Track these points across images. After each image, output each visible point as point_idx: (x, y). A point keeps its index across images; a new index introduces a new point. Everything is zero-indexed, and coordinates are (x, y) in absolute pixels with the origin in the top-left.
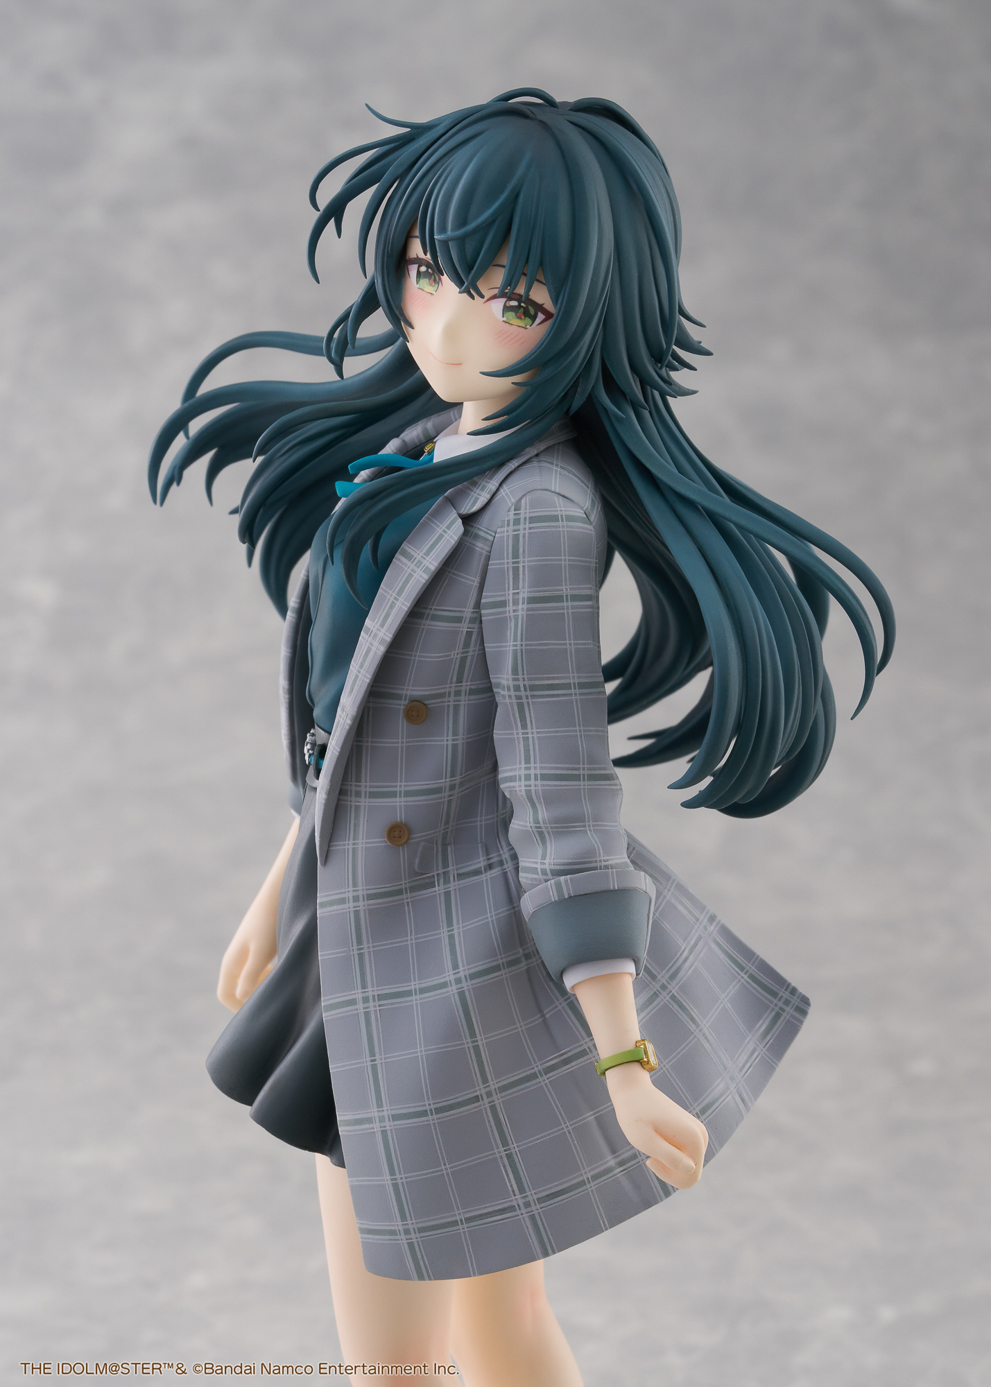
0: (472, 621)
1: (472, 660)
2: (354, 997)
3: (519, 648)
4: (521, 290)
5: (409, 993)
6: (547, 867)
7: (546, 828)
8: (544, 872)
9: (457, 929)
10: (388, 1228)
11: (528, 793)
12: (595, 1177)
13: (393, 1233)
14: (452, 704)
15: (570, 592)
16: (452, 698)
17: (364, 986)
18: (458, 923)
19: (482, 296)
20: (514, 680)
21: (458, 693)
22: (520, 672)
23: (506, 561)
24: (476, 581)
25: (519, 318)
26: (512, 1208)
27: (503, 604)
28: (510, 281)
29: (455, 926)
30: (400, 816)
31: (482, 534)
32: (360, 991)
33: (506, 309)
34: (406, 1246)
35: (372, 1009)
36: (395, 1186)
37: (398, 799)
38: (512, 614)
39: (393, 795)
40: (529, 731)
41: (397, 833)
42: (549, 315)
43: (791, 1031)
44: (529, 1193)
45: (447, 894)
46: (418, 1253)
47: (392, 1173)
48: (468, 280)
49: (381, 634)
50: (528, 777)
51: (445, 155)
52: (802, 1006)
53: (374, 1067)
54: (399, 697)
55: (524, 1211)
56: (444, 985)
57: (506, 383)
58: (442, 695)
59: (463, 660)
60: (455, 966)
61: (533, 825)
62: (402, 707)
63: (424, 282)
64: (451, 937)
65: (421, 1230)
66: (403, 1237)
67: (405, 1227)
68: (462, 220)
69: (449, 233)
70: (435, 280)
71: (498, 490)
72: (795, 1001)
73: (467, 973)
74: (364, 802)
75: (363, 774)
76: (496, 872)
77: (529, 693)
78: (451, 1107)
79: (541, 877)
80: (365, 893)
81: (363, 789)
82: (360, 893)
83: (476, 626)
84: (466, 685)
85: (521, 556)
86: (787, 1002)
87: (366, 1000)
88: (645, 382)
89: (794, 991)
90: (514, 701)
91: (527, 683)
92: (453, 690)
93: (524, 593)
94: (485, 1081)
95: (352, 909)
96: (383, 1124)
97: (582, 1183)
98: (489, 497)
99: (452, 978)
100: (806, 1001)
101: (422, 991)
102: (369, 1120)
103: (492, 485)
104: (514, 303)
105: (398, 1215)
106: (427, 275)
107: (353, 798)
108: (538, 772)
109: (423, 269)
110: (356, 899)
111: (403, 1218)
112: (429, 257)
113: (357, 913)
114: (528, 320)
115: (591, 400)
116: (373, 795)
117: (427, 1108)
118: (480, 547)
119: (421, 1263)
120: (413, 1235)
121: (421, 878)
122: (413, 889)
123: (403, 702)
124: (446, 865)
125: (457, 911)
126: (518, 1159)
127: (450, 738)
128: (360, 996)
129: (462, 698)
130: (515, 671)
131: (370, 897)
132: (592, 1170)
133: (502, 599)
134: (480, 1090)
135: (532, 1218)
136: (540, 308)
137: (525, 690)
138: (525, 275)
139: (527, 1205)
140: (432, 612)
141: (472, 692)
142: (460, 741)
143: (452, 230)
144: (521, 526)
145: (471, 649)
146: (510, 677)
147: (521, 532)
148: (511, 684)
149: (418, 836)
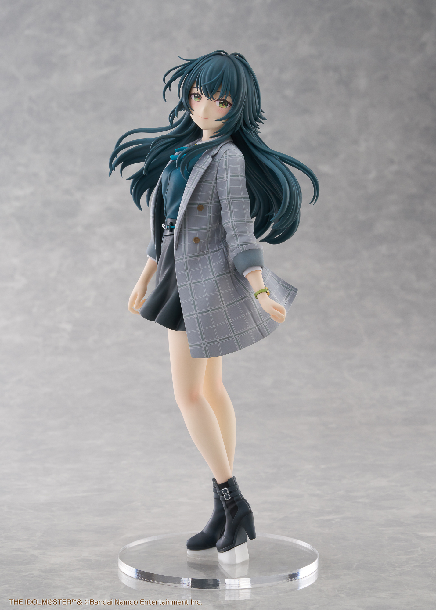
0: (215, 183)
1: (215, 193)
2: (186, 283)
3: (228, 188)
4: (224, 98)
5: (201, 281)
6: (239, 244)
7: (238, 234)
8: (238, 245)
9: (213, 265)
10: (198, 344)
11: (232, 226)
12: (252, 329)
13: (200, 345)
14: (209, 206)
15: (240, 174)
16: (209, 204)
19: (214, 100)
20: (228, 196)
21: (211, 203)
22: (229, 194)
23: (223, 166)
24: (216, 172)
25: (223, 106)
26: (231, 337)
27: (223, 178)
28: (222, 96)
29: (212, 264)
30: (197, 236)
31: (216, 160)
32: (188, 281)
33: (220, 103)
34: (203, 348)
35: (192, 286)
36: (201, 332)
38: (226, 180)
39: (195, 230)
40: (232, 210)
41: (196, 240)
42: (231, 105)
43: (293, 296)
44: (235, 333)
45: (209, 257)
46: (207, 350)
47: (200, 328)
48: (210, 97)
49: (192, 186)
50: (232, 222)
51: (202, 65)
52: (296, 291)
53: (194, 301)
54: (196, 204)
55: (234, 337)
56: (211, 279)
57: (220, 123)
58: (207, 203)
59: (212, 194)
60: (213, 274)
61: (234, 234)
62: (197, 207)
63: (197, 99)
64: (211, 267)
65: (208, 343)
66: (203, 345)
67: (203, 343)
68: (210, 79)
69: (206, 83)
70: (200, 98)
71: (219, 150)
72: (294, 290)
73: (216, 275)
74: (187, 233)
75: (186, 225)
76: (221, 250)
77: (231, 200)
78: (215, 310)
79: (237, 246)
81: (186, 229)
82: (187, 256)
83: (216, 184)
84: (213, 200)
85: (228, 165)
86: (291, 290)
87: (190, 284)
89: (293, 287)
90: (228, 202)
91: (231, 197)
92: (210, 202)
93: (229, 174)
94: (223, 303)
95: (185, 261)
96: (197, 315)
97: (248, 330)
98: (218, 151)
99: (213, 277)
100: (296, 289)
101: (205, 281)
102: (193, 315)
103: (218, 148)
104: (222, 102)
105: (201, 339)
106: (197, 97)
107: (184, 232)
109: (196, 95)
110: (186, 258)
111: (203, 340)
112: (199, 92)
113: (186, 262)
114: (226, 106)
116: (189, 231)
117: (209, 310)
118: (216, 164)
119: (207, 353)
120: (205, 345)
121: (202, 251)
122: (200, 255)
123: (197, 205)
124: (208, 249)
125: (212, 260)
126: (232, 324)
127: (209, 215)
128: (188, 283)
129: (212, 204)
130: (228, 194)
131: (190, 257)
132: (250, 327)
133: (223, 176)
134: (222, 305)
135: (236, 339)
136: (228, 103)
137: (231, 199)
138: (225, 94)
139: (235, 336)
140: (204, 181)
141: (215, 202)
142: (212, 216)
143: (207, 82)
144: (227, 158)
145: (215, 190)
146: (226, 196)
147: (227, 159)
148: (227, 198)
149: (201, 241)
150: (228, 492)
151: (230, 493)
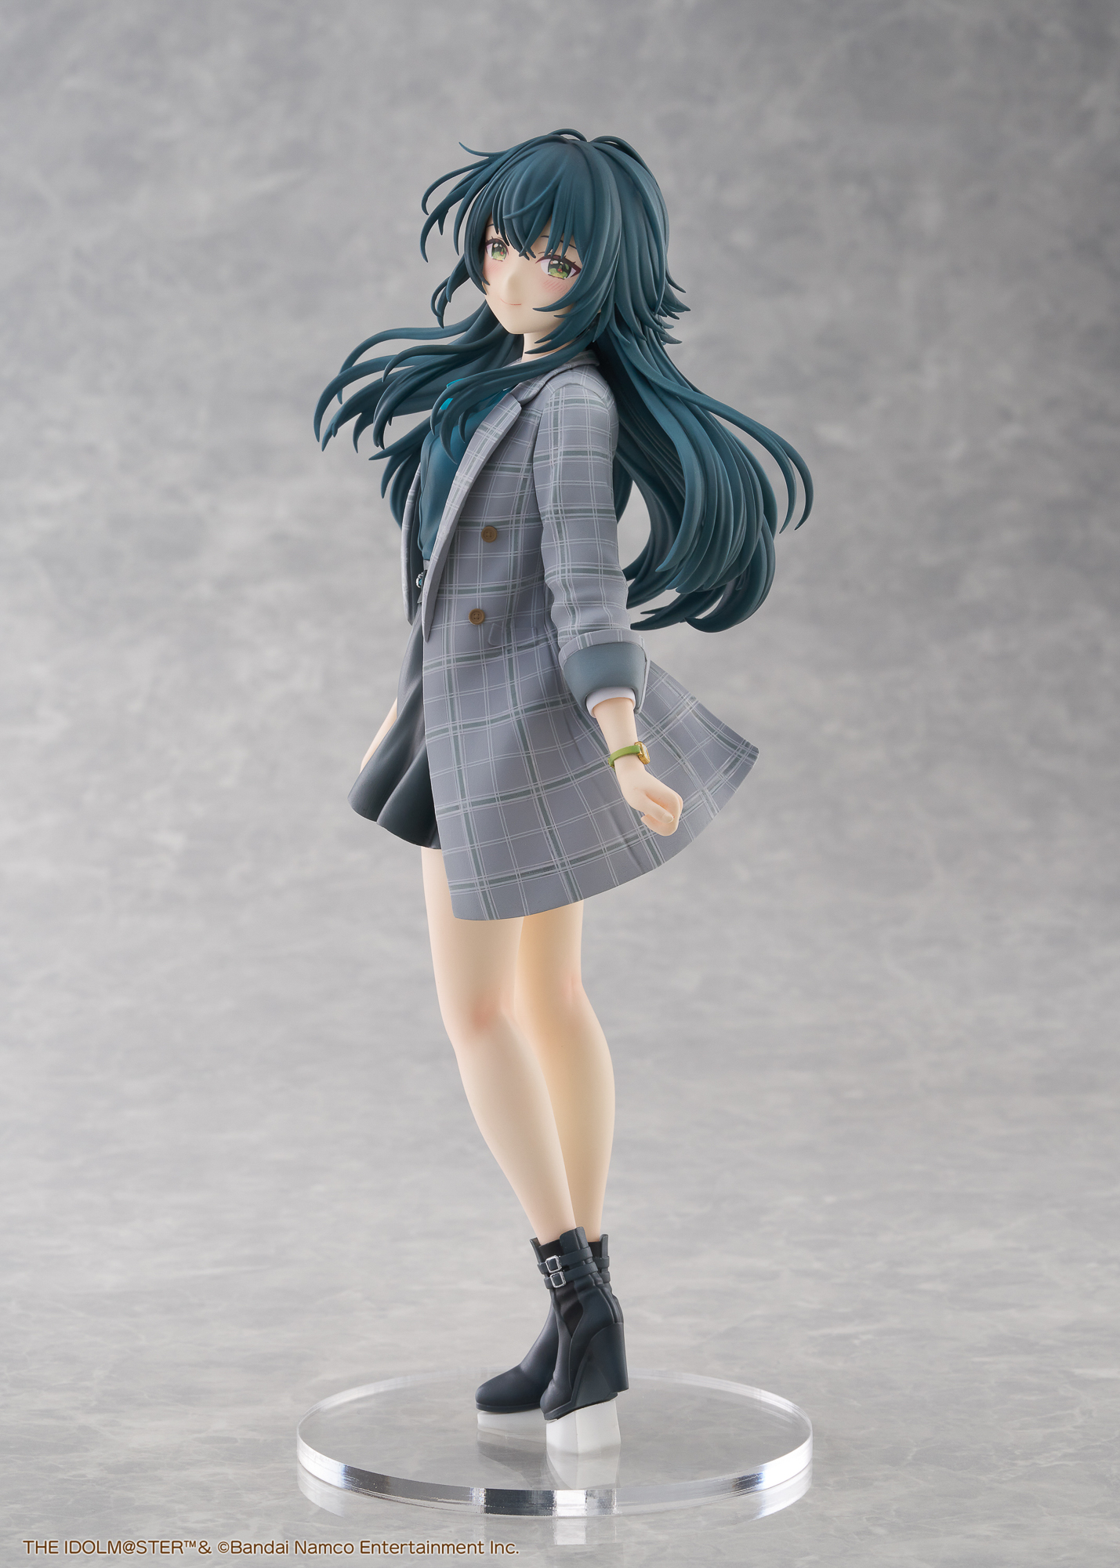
0: (527, 471)
1: (527, 498)
2: (447, 727)
3: (557, 484)
4: (559, 253)
5: (484, 723)
6: (576, 629)
7: (576, 604)
8: (574, 632)
10: (469, 882)
11: (564, 582)
12: (609, 849)
13: (472, 885)
14: (513, 529)
15: (592, 449)
16: (514, 525)
17: (453, 720)
18: (517, 678)
19: (535, 257)
20: (554, 506)
21: (517, 522)
22: (558, 501)
23: (549, 429)
24: (529, 444)
25: (558, 271)
26: (552, 868)
27: (547, 457)
28: (553, 246)
29: (515, 680)
30: (479, 605)
31: (534, 413)
32: (451, 722)
33: (551, 266)
34: (481, 894)
35: (459, 734)
36: (474, 851)
37: (477, 594)
38: (553, 463)
39: (474, 591)
40: (565, 541)
41: (476, 616)
42: (578, 270)
43: (745, 769)
44: (564, 857)
45: (510, 660)
46: (489, 899)
47: (472, 842)
48: (525, 251)
49: (466, 479)
50: (563, 571)
51: (510, 167)
52: (753, 753)
53: (460, 772)
54: (478, 524)
55: (560, 869)
56: (507, 717)
57: (550, 318)
58: (507, 523)
59: (521, 498)
60: (515, 704)
61: (566, 602)
62: (481, 531)
63: (497, 254)
64: (512, 687)
65: (491, 882)
66: (479, 887)
67: (480, 880)
68: (521, 203)
69: (513, 214)
70: (505, 253)
71: (544, 386)
72: (748, 750)
73: (523, 708)
74: (455, 597)
75: (454, 578)
76: (543, 645)
77: (564, 515)
78: (512, 796)
79: (572, 636)
80: (455, 657)
81: (454, 588)
82: (452, 658)
83: (530, 474)
84: (523, 516)
85: (559, 425)
86: (743, 752)
87: (455, 728)
88: (644, 323)
89: (748, 745)
90: (555, 521)
91: (563, 508)
92: (514, 519)
93: (561, 449)
94: (535, 780)
95: (446, 669)
96: (465, 809)
97: (600, 852)
98: (538, 389)
99: (513, 712)
100: (756, 750)
101: (492, 721)
102: (457, 808)
103: (542, 382)
104: (556, 262)
105: (476, 873)
106: (499, 249)
107: (447, 595)
108: (570, 567)
109: (496, 245)
110: (449, 662)
111: (479, 874)
112: (500, 236)
113: (449, 671)
114: (565, 273)
115: (607, 332)
116: (460, 592)
117: (495, 796)
118: (533, 421)
119: (491, 906)
120: (485, 886)
121: (493, 648)
122: (487, 656)
123: (481, 528)
124: (509, 641)
125: (517, 670)
126: (557, 834)
127: (512, 552)
128: (451, 726)
129: (521, 525)
130: (555, 500)
131: (458, 660)
132: (607, 843)
133: (547, 454)
134: (532, 786)
135: (566, 874)
136: (572, 265)
137: (562, 513)
138: (562, 242)
139: (563, 865)
140: (501, 465)
141: (527, 521)
142: (519, 555)
143: (515, 210)
144: (560, 406)
145: (527, 490)
146: (552, 504)
147: (560, 410)
148: (552, 509)
149: (490, 619)
150: (560, 1268)
151: (565, 1268)
